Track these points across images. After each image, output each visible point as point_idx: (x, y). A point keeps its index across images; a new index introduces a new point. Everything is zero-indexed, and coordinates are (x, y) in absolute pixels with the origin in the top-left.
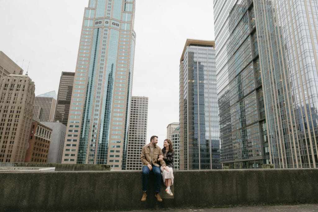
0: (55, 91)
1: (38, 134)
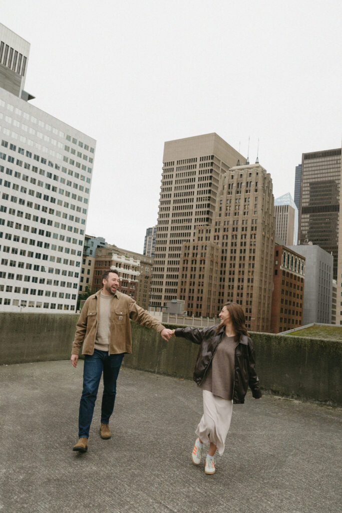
0: (289, 194)
1: (286, 267)
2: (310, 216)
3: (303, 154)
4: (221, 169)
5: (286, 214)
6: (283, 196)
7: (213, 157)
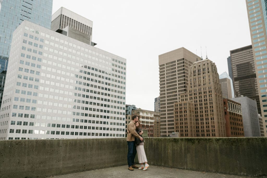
0: (226, 72)
1: (231, 110)
2: (239, 82)
3: (230, 51)
4: (188, 64)
5: (226, 82)
6: (223, 74)
7: (183, 59)
